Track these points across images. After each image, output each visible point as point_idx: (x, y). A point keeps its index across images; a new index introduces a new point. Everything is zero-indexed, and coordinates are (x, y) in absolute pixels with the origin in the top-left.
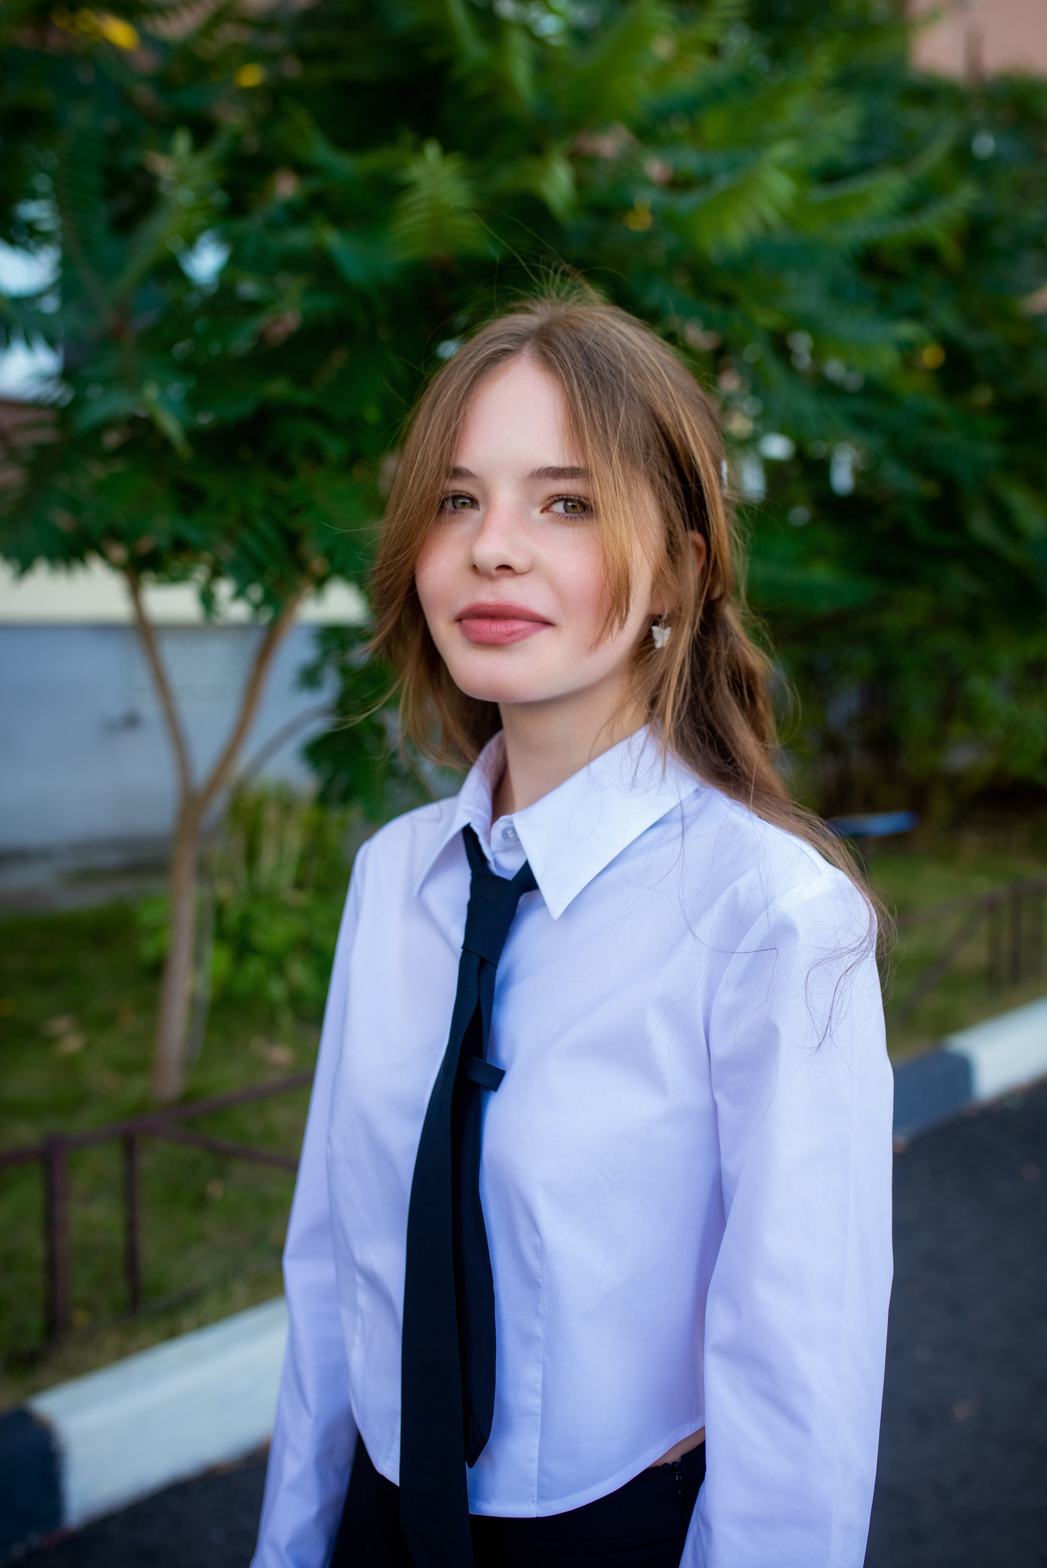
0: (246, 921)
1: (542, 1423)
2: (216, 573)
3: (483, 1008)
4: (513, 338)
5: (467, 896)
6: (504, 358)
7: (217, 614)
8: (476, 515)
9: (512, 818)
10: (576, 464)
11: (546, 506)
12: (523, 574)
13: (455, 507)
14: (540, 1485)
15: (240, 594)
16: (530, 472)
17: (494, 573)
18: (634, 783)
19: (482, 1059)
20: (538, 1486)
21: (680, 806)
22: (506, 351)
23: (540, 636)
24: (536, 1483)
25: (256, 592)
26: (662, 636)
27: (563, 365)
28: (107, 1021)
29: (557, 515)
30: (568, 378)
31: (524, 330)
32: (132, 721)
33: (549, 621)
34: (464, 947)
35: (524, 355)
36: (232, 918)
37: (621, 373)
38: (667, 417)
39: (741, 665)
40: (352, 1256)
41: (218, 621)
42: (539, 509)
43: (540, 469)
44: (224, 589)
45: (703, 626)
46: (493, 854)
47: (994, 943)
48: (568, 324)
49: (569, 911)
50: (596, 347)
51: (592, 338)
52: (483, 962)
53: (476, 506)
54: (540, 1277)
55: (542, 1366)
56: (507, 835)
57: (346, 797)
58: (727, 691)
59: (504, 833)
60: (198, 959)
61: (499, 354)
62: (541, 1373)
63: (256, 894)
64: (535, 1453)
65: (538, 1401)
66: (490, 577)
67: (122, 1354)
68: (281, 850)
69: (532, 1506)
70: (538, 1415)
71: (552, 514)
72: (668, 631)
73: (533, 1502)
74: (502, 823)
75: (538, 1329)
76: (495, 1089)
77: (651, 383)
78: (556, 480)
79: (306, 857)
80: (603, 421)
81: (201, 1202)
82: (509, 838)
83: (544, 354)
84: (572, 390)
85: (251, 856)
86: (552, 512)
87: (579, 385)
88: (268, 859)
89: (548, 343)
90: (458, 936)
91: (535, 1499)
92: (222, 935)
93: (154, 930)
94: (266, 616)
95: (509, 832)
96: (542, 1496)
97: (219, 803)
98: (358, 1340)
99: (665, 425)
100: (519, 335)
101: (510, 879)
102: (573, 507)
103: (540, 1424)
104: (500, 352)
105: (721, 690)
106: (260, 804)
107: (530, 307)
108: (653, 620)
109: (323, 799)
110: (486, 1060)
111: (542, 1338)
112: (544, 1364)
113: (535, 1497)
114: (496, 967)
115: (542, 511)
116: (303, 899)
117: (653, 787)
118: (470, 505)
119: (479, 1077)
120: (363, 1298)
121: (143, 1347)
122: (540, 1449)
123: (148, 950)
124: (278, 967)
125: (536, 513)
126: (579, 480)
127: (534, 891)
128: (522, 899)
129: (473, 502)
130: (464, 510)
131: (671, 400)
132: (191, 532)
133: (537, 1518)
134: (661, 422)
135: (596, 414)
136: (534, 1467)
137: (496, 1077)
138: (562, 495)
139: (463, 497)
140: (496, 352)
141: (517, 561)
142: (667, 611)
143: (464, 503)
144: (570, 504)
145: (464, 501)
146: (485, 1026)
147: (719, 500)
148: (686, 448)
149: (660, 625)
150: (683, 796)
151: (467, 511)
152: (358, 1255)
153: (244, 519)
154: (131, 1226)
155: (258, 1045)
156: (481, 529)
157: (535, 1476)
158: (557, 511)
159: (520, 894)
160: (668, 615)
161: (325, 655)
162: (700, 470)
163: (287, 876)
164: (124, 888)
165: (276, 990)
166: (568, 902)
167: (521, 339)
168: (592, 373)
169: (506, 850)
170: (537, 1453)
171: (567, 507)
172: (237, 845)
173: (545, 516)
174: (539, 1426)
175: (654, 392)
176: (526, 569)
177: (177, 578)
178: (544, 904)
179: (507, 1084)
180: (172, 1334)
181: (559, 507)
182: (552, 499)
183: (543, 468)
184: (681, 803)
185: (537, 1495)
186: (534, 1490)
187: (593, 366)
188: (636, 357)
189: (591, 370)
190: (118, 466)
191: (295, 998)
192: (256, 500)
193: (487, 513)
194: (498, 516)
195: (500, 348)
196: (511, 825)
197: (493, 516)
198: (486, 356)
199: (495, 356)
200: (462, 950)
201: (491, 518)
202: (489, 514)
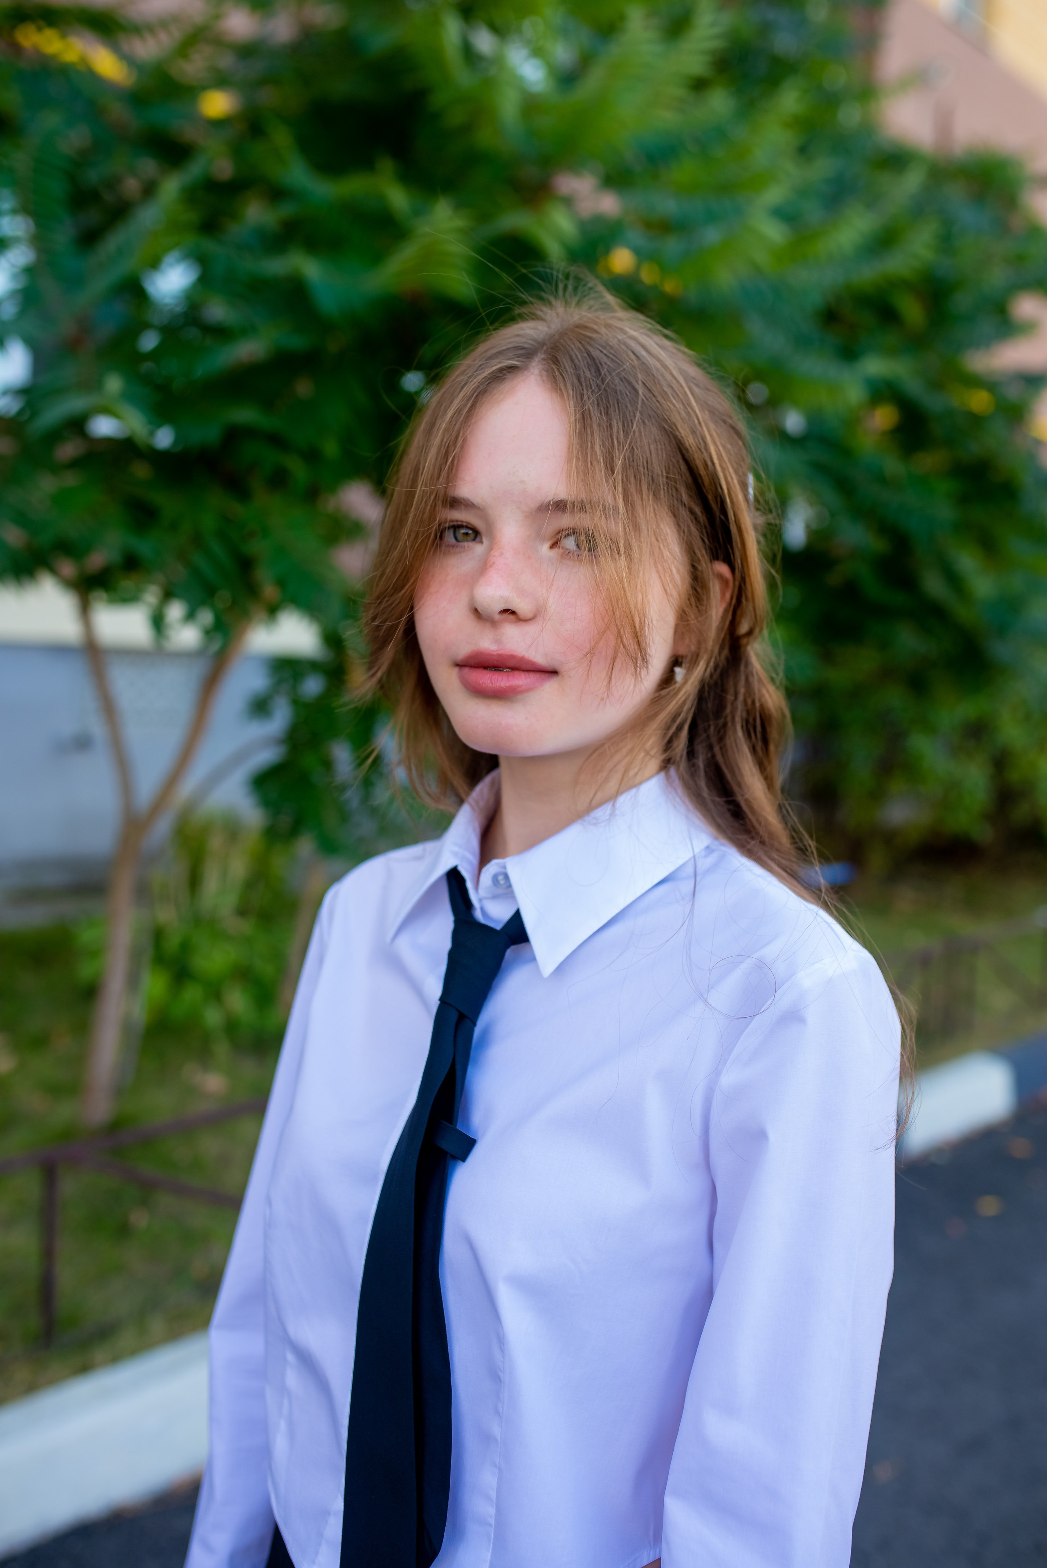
0: (186, 947)
1: (495, 1534)
2: (168, 595)
3: (458, 1067)
4: (519, 352)
5: (447, 945)
7: (167, 638)
9: (505, 863)
11: (554, 541)
12: (526, 620)
13: (456, 538)
15: (190, 616)
16: (538, 505)
17: (498, 617)
19: (452, 1124)
21: (693, 860)
23: (543, 690)
25: (206, 617)
28: (40, 1042)
29: (566, 550)
31: (531, 342)
32: (83, 743)
33: (553, 670)
34: (442, 999)
35: (533, 374)
36: (173, 943)
40: (285, 1330)
41: (167, 646)
42: (547, 545)
43: (550, 501)
44: (175, 611)
46: (480, 900)
49: (561, 969)
52: (462, 1017)
53: (478, 539)
55: (498, 1471)
56: (497, 880)
57: (295, 830)
59: (495, 879)
60: (133, 981)
62: (497, 1479)
63: (197, 920)
65: (492, 1511)
66: (493, 622)
67: (31, 1388)
68: (224, 875)
70: (491, 1525)
71: (563, 551)
72: (686, 668)
74: (492, 867)
75: (496, 1430)
76: (464, 1159)
77: (673, 403)
78: (561, 514)
81: (124, 1231)
82: (500, 883)
85: (194, 881)
86: (563, 548)
88: (211, 886)
90: (434, 988)
92: (160, 959)
94: (216, 646)
95: (501, 878)
97: (163, 826)
98: (283, 1425)
99: (688, 450)
101: (498, 927)
103: (493, 1536)
104: (505, 370)
106: (203, 829)
108: (676, 661)
109: (271, 832)
110: (456, 1125)
111: (499, 1440)
112: (500, 1470)
114: (475, 1025)
115: (551, 547)
116: (246, 927)
118: (472, 536)
119: (446, 1144)
120: (293, 1378)
121: (54, 1381)
123: (83, 973)
124: (215, 993)
125: (544, 548)
127: (522, 945)
128: (509, 953)
129: (475, 534)
130: (466, 544)
131: (697, 423)
132: (145, 547)
134: (683, 447)
137: (467, 1145)
138: (572, 529)
139: (467, 527)
140: (501, 370)
141: (523, 607)
143: (467, 534)
145: (466, 532)
146: (458, 1087)
150: (697, 850)
151: (469, 544)
152: (292, 1330)
153: (197, 540)
154: (48, 1254)
155: (194, 1071)
156: (484, 566)
158: (568, 548)
159: (508, 946)
161: (275, 687)
163: (229, 902)
164: (67, 908)
165: (213, 1017)
166: (561, 959)
167: (528, 353)
169: (495, 897)
173: (555, 552)
174: (492, 1539)
176: (530, 615)
177: (128, 599)
178: (533, 959)
179: (476, 1153)
180: (84, 1369)
182: (562, 533)
183: (553, 501)
184: (694, 857)
190: (71, 480)
191: (231, 1027)
192: (209, 522)
193: (490, 549)
194: (502, 554)
195: (504, 364)
196: (503, 870)
197: (497, 554)
198: (489, 374)
199: (500, 375)
200: (438, 1002)
201: (494, 556)
202: (493, 551)
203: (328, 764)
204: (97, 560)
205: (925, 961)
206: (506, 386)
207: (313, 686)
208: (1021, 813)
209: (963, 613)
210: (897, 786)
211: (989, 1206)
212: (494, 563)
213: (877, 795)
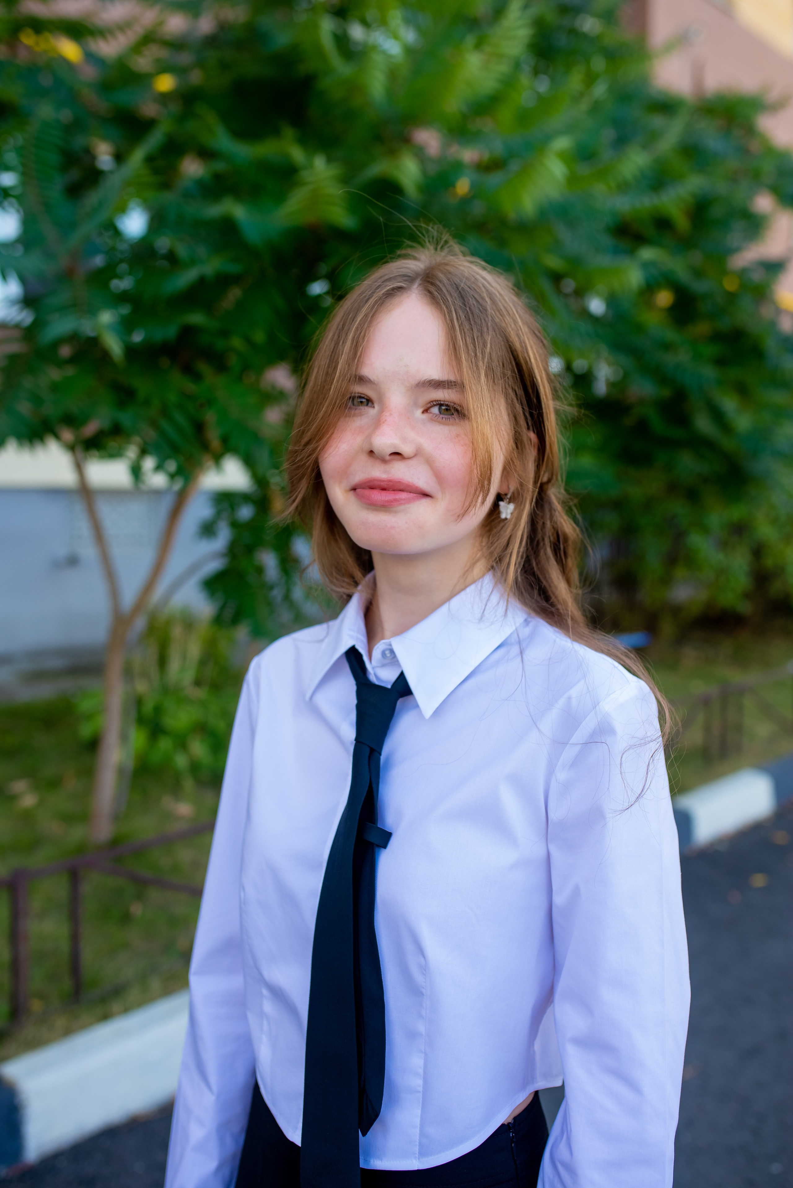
0: (158, 710)
1: (423, 1098)
2: (143, 452)
3: (374, 786)
4: (405, 278)
5: (355, 702)
6: (398, 293)
7: (143, 482)
8: (372, 412)
9: (390, 642)
10: (452, 378)
11: (426, 408)
12: (409, 458)
13: (353, 404)
14: (421, 1145)
15: (159, 468)
16: (417, 382)
17: (388, 458)
18: (481, 619)
19: (374, 824)
20: (419, 1146)
21: (516, 634)
22: (400, 288)
23: (420, 504)
24: (417, 1143)
25: (172, 466)
26: (507, 510)
27: (445, 301)
28: (55, 784)
29: (435, 415)
30: (450, 312)
31: (412, 272)
32: (73, 561)
33: (428, 494)
34: (357, 739)
35: (414, 293)
36: (148, 707)
37: (486, 310)
38: (517, 345)
39: (560, 533)
40: (261, 974)
41: (143, 487)
42: (421, 410)
43: (425, 380)
44: (149, 463)
45: (537, 503)
46: (373, 668)
47: (707, 729)
48: (447, 270)
49: (437, 712)
50: (469, 290)
51: (464, 281)
52: (371, 751)
53: (371, 405)
54: (424, 988)
55: (424, 1055)
56: (385, 654)
57: (235, 620)
58: (549, 551)
59: (383, 654)
60: (124, 737)
61: (395, 290)
62: (423, 1060)
63: (166, 690)
64: (417, 1121)
65: (420, 1082)
66: (384, 461)
67: (68, 1032)
68: (184, 657)
69: (414, 1161)
70: (420, 1092)
71: (431, 415)
72: (511, 507)
73: (415, 1158)
74: (382, 645)
75: (421, 1028)
76: (385, 847)
77: (507, 319)
78: (437, 389)
79: (203, 662)
80: (474, 347)
81: (126, 918)
82: (387, 657)
83: (430, 292)
84: (452, 321)
85: (162, 661)
86: (431, 413)
87: (457, 319)
88: (174, 665)
89: (432, 284)
90: (349, 733)
91: (417, 1156)
92: (141, 721)
93: (89, 717)
94: (178, 485)
95: (387, 652)
96: (423, 1153)
97: (140, 624)
98: (264, 1039)
99: (516, 351)
100: (409, 276)
101: (388, 686)
102: (447, 410)
103: (421, 1099)
105: (545, 550)
106: (169, 623)
107: (416, 255)
108: (499, 498)
109: (218, 620)
110: (377, 825)
111: (424, 1033)
112: (426, 1054)
113: (417, 1154)
114: (381, 755)
115: (423, 412)
116: (201, 693)
117: (496, 621)
118: (365, 403)
119: (372, 838)
120: (268, 1006)
121: (84, 1027)
122: (422, 1118)
123: (86, 731)
124: (182, 744)
125: (418, 413)
126: (454, 390)
127: (408, 697)
128: (398, 703)
129: (368, 401)
130: (362, 408)
131: (521, 334)
132: (126, 418)
133: (418, 1170)
134: (513, 349)
135: (469, 340)
136: (417, 1131)
137: (386, 837)
138: (440, 401)
139: (361, 397)
140: (393, 289)
141: (406, 449)
142: (511, 490)
143: (361, 402)
144: (443, 408)
145: (361, 400)
147: (552, 409)
148: (530, 369)
149: (505, 501)
150: (518, 625)
151: (364, 409)
153: (165, 412)
154: (75, 937)
155: (167, 802)
156: (377, 423)
157: (417, 1138)
158: (434, 413)
159: (397, 699)
160: (513, 493)
161: (218, 515)
162: (539, 386)
163: (189, 676)
164: (67, 685)
165: (181, 761)
166: (436, 705)
167: (410, 279)
168: (466, 309)
169: (383, 666)
170: (419, 1121)
171: (441, 410)
172: (152, 652)
173: (425, 416)
174: (421, 1101)
175: (509, 326)
176: (412, 455)
177: (115, 455)
178: (417, 706)
179: (393, 842)
180: (105, 1017)
181: (435, 410)
182: (432, 403)
183: (427, 380)
184: (516, 631)
185: (419, 1153)
186: (416, 1149)
187: (466, 304)
188: (496, 298)
189: (465, 306)
190: (70, 371)
191: (195, 767)
192: (172, 398)
193: (382, 411)
194: (391, 414)
195: (396, 286)
196: (389, 647)
197: (388, 414)
198: (385, 291)
199: (392, 292)
200: (355, 742)
201: (386, 416)
202: (384, 413)
203: (260, 570)
204: (91, 429)
205: (706, 702)
206: (396, 300)
207: (246, 512)
208: (776, 588)
209: (727, 443)
210: (680, 572)
211: (759, 880)
212: (386, 420)
213: (666, 581)
